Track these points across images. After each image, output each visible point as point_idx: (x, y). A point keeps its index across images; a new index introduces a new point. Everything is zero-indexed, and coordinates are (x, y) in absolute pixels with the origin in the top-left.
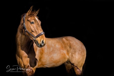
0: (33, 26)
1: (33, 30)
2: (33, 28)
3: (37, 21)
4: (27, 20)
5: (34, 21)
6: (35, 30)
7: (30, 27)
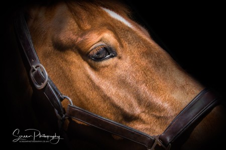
0: (119, 72)
1: (127, 109)
2: (122, 92)
3: (129, 30)
4: (49, 48)
5: (109, 37)
6: (140, 101)
7: (97, 88)
